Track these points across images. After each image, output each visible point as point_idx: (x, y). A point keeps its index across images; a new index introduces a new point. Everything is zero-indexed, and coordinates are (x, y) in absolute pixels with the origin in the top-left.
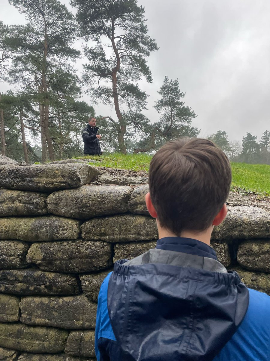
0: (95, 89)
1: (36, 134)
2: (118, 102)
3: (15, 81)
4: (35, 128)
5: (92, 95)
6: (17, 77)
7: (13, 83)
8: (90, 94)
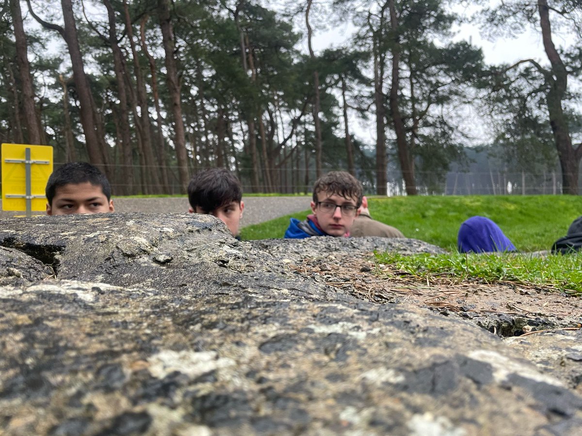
0: (491, 11)
1: (365, 117)
2: (549, 25)
3: (341, 20)
4: (365, 107)
5: (482, 24)
6: (345, 13)
7: (338, 23)
8: (479, 23)
